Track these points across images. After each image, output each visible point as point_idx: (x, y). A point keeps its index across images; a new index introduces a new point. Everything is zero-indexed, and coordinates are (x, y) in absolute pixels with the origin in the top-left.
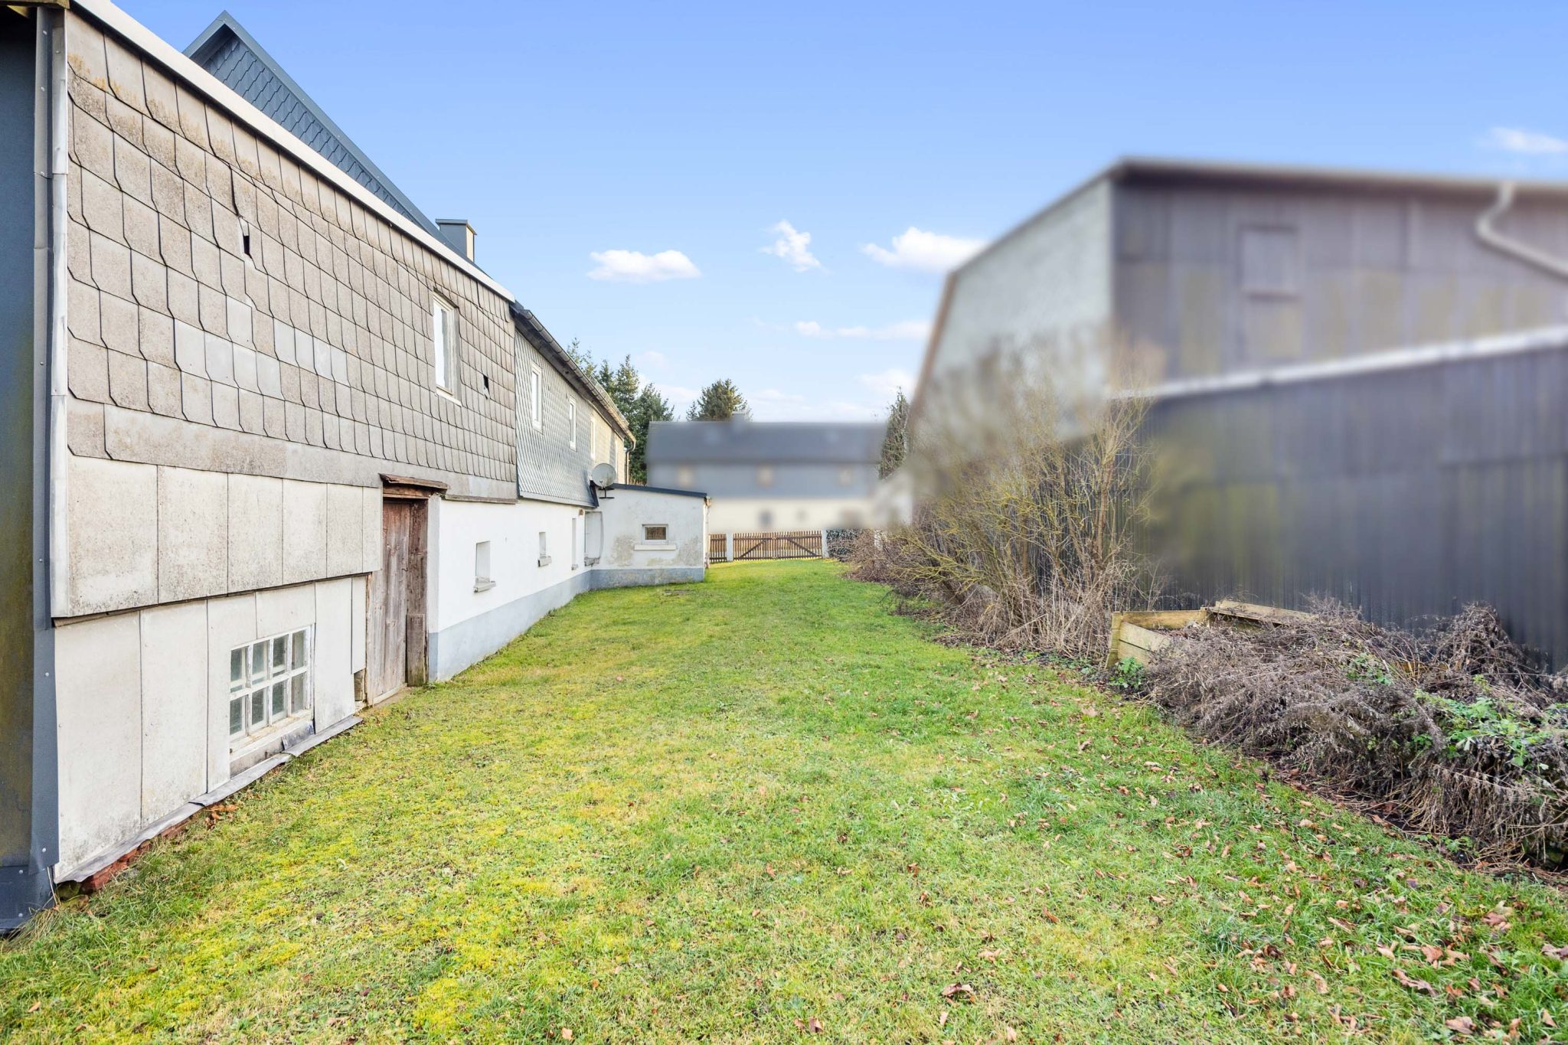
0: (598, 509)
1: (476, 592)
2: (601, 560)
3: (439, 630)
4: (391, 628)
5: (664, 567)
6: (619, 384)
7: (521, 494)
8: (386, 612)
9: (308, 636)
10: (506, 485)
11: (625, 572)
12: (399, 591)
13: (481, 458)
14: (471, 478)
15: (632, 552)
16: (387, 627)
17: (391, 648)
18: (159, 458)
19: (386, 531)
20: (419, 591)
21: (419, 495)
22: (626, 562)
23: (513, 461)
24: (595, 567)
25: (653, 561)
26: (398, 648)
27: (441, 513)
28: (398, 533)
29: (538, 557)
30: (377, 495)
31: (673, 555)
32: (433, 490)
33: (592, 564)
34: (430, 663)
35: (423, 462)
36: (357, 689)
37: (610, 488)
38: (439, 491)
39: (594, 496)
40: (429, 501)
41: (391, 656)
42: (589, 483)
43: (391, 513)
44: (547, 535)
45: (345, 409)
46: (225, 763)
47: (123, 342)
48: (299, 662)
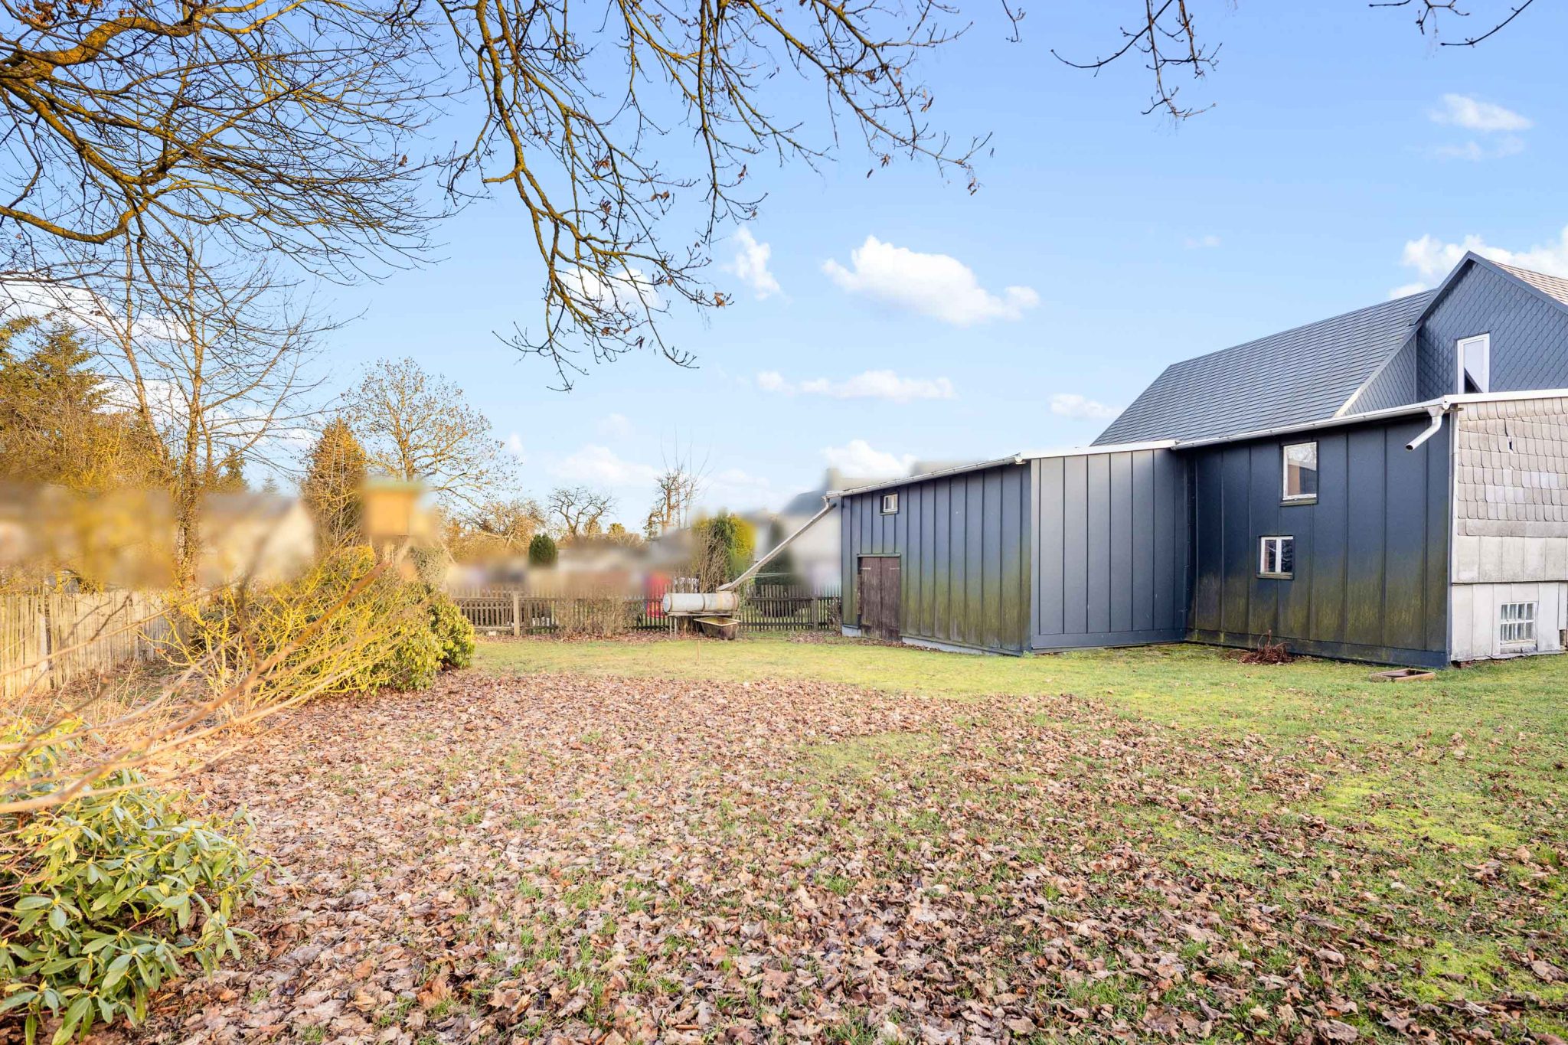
9: (1535, 607)
18: (1481, 533)
36: (1562, 639)
45: (1556, 500)
46: (1498, 648)
47: (1470, 497)
48: (1530, 616)
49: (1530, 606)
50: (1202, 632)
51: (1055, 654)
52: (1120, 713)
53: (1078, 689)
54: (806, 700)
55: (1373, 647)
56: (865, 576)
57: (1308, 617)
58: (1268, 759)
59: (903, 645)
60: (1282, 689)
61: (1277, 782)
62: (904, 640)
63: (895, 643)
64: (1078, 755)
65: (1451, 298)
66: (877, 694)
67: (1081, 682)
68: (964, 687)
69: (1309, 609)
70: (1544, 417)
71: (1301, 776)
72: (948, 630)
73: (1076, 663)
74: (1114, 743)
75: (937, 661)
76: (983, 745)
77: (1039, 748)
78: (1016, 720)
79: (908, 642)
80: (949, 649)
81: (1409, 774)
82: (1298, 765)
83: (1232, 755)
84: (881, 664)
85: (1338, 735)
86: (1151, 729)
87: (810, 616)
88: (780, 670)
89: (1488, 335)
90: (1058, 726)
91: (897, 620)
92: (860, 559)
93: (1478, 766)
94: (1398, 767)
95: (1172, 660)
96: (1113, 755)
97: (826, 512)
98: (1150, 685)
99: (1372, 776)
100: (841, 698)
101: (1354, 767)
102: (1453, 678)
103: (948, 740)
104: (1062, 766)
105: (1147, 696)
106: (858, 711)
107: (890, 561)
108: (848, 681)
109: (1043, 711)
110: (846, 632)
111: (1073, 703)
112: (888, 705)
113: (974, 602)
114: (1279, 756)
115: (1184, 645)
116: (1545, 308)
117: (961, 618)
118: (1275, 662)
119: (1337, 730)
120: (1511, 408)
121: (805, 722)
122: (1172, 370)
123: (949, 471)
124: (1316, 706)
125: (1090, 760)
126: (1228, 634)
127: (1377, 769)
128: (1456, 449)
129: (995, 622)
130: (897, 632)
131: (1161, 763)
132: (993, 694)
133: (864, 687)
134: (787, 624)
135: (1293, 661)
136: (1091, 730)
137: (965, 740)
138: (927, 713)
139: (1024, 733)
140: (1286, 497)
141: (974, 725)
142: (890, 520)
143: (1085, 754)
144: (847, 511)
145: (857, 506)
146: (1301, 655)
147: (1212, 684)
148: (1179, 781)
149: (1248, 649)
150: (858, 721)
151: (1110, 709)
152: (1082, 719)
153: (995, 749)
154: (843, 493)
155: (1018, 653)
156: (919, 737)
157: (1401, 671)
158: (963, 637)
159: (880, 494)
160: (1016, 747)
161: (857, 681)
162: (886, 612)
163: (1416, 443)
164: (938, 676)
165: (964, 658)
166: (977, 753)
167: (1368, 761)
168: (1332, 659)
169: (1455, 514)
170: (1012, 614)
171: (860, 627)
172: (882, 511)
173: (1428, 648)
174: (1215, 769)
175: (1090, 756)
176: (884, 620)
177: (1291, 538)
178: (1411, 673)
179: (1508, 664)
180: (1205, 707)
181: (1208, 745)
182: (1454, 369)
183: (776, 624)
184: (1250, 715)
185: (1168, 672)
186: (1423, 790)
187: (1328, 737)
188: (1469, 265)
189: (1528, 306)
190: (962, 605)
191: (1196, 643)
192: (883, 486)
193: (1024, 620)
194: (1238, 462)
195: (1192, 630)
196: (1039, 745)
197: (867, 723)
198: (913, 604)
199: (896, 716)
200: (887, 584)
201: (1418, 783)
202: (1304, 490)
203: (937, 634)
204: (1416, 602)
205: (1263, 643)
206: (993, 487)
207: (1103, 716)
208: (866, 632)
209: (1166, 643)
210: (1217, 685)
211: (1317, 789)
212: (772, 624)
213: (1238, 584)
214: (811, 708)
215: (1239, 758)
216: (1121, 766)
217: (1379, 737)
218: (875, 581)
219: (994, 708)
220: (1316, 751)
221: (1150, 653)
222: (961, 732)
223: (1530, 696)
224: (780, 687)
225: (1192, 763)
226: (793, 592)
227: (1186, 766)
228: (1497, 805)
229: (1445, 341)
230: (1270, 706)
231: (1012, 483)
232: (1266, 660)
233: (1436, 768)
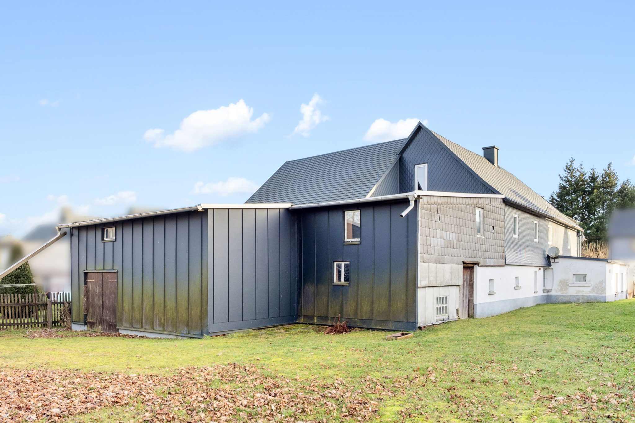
0: (551, 267)
1: (489, 294)
2: (553, 291)
3: (477, 303)
4: (464, 301)
5: (584, 294)
6: (603, 183)
7: (507, 263)
8: (463, 297)
9: (448, 298)
10: (500, 260)
11: (564, 296)
12: (466, 292)
13: (491, 253)
14: (487, 260)
15: (568, 287)
16: (463, 300)
17: (464, 306)
18: (429, 262)
19: (464, 275)
20: (471, 292)
21: (472, 265)
22: (565, 292)
23: (504, 252)
24: (549, 294)
25: (579, 291)
26: (466, 307)
27: (478, 270)
28: (467, 276)
29: (515, 286)
30: (462, 266)
31: (589, 289)
32: (475, 264)
33: (548, 292)
34: (475, 312)
35: (473, 256)
36: (457, 313)
37: (557, 257)
38: (478, 264)
39: (549, 262)
40: (475, 267)
41: (464, 309)
42: (546, 256)
43: (465, 270)
44: (519, 278)
45: (455, 247)
46: (435, 319)
47: (425, 244)
48: (446, 303)
49: (446, 297)
50: (305, 316)
51: (224, 335)
52: (265, 373)
53: (238, 359)
54: (31, 388)
55: (386, 321)
56: (90, 286)
57: (357, 305)
58: (348, 395)
59: (119, 335)
60: (348, 348)
61: (355, 409)
62: (120, 331)
63: (113, 334)
64: (241, 407)
65: (412, 144)
66: (95, 376)
67: (240, 354)
68: (163, 364)
69: (357, 301)
70: (451, 206)
71: (367, 403)
72: (153, 323)
73: (236, 341)
74: (263, 395)
75: (145, 345)
76: (176, 409)
77: (215, 405)
78: (199, 385)
79: (123, 332)
80: (153, 336)
81: (414, 394)
82: (364, 396)
83: (330, 395)
84: (101, 351)
85: (379, 374)
86: (284, 382)
87: (45, 316)
88: (11, 363)
89: (426, 164)
90: (227, 387)
91: (115, 317)
92: (86, 274)
93: (442, 385)
94: (409, 390)
95: (291, 335)
96: (263, 404)
97: (58, 239)
98: (281, 352)
99: (399, 398)
100: (64, 382)
101: (390, 393)
102: (420, 335)
103: (149, 408)
104: (231, 418)
105: (280, 359)
106: (77, 393)
107: (109, 275)
108: (72, 367)
109: (217, 377)
110: (75, 327)
111: (236, 369)
112: (103, 384)
113: (171, 304)
114: (353, 391)
115: (296, 325)
116: (448, 154)
117: (161, 315)
118: (342, 332)
119: (378, 371)
120: (439, 200)
121: (28, 408)
122: (287, 164)
123: (153, 213)
124: (366, 358)
125: (249, 410)
126: (319, 318)
127: (400, 393)
128: (419, 219)
129: (183, 315)
130: (115, 326)
131: (292, 406)
132: (183, 367)
133: (85, 371)
134: (24, 324)
135: (350, 331)
136: (249, 387)
137: (163, 406)
138: (134, 388)
139: (205, 395)
140: (346, 240)
141: (169, 393)
142: (109, 247)
143: (245, 406)
144: (75, 239)
145: (84, 235)
146: (354, 327)
147: (313, 348)
148: (303, 417)
149: (329, 326)
150: (76, 401)
151: (259, 371)
152: (242, 380)
153: (184, 411)
154: (71, 225)
155: (200, 336)
156: (127, 408)
157: (399, 334)
158: (163, 327)
159: (103, 226)
160: (199, 407)
161: (80, 366)
162: (106, 312)
163: (404, 214)
164: (144, 358)
165: (164, 342)
166: (171, 416)
167: (395, 389)
168: (368, 329)
169: (419, 252)
170: (196, 310)
171: (86, 323)
172: (103, 239)
173: (409, 320)
174: (322, 405)
175: (249, 407)
176: (105, 318)
177: (348, 263)
178: (403, 334)
179: (439, 327)
180: (312, 364)
181: (316, 389)
182: (414, 180)
183: (14, 324)
184: (335, 367)
185: (290, 342)
186: (423, 403)
187: (376, 376)
188: (419, 128)
189: (442, 152)
190: (162, 305)
191: (302, 323)
192: (104, 221)
193: (204, 313)
194: (323, 218)
195: (300, 316)
196: (215, 403)
197: (84, 402)
198: (127, 305)
199: (109, 394)
200: (107, 292)
201: (420, 399)
202: (354, 237)
203: (145, 326)
204: (403, 297)
205: (336, 322)
206: (183, 226)
207: (255, 376)
208: (91, 327)
209: (286, 325)
210: (316, 349)
211: (376, 411)
212: (10, 325)
213: (323, 289)
214: (35, 394)
215: (333, 395)
216: (268, 412)
217: (397, 373)
218: (98, 290)
219: (184, 378)
220: (371, 386)
221: (279, 331)
222: (160, 400)
223: (452, 343)
224: (9, 378)
225: (309, 403)
226: (31, 298)
227: (306, 406)
228: (454, 407)
229: (410, 165)
230: (345, 360)
231: (195, 224)
232: (338, 332)
233: (425, 388)
